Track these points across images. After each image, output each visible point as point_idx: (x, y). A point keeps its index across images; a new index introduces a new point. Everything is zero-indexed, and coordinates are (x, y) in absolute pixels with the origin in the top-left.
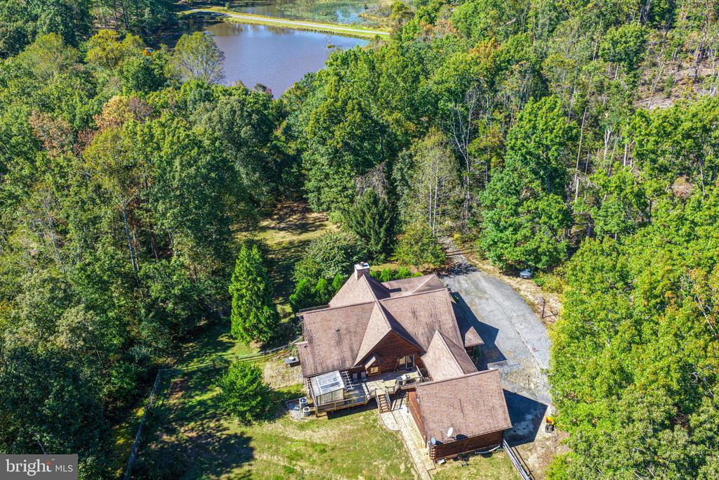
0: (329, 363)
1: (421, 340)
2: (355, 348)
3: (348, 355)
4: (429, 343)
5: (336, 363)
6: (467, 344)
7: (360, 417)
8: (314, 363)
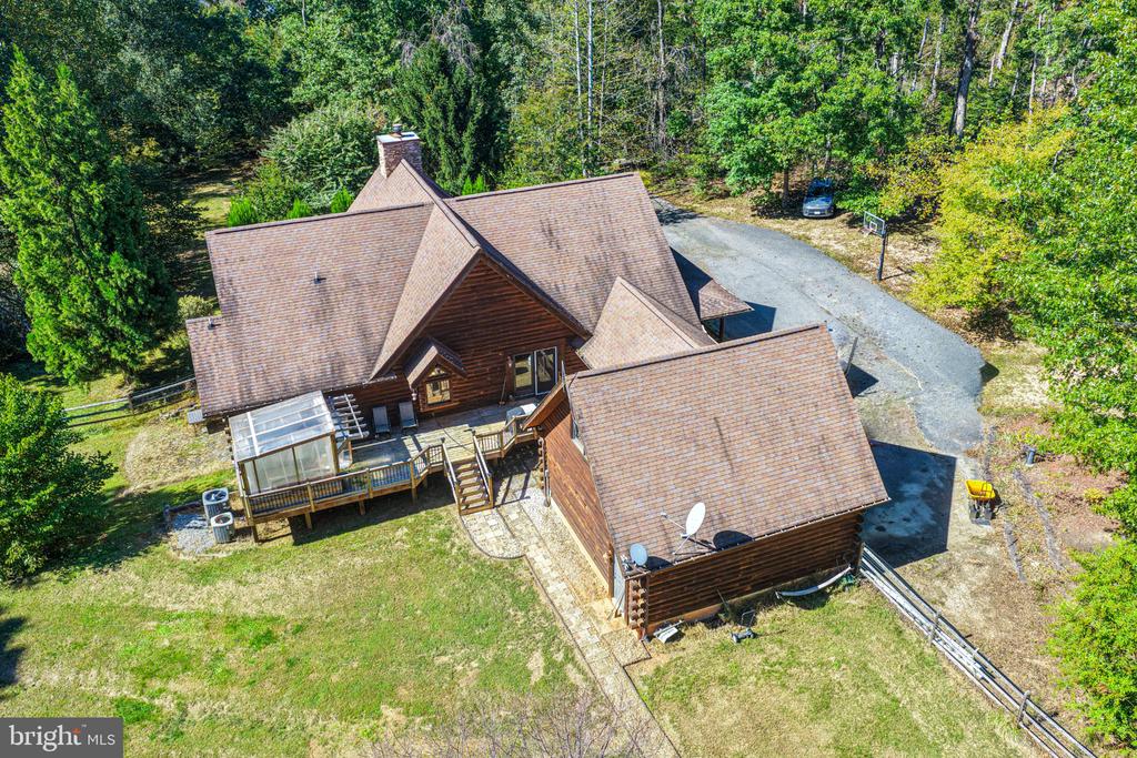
0: (291, 372)
1: (575, 303)
2: (375, 327)
3: (351, 346)
4: (598, 311)
5: (313, 372)
6: (707, 313)
7: (397, 533)
8: (241, 372)
